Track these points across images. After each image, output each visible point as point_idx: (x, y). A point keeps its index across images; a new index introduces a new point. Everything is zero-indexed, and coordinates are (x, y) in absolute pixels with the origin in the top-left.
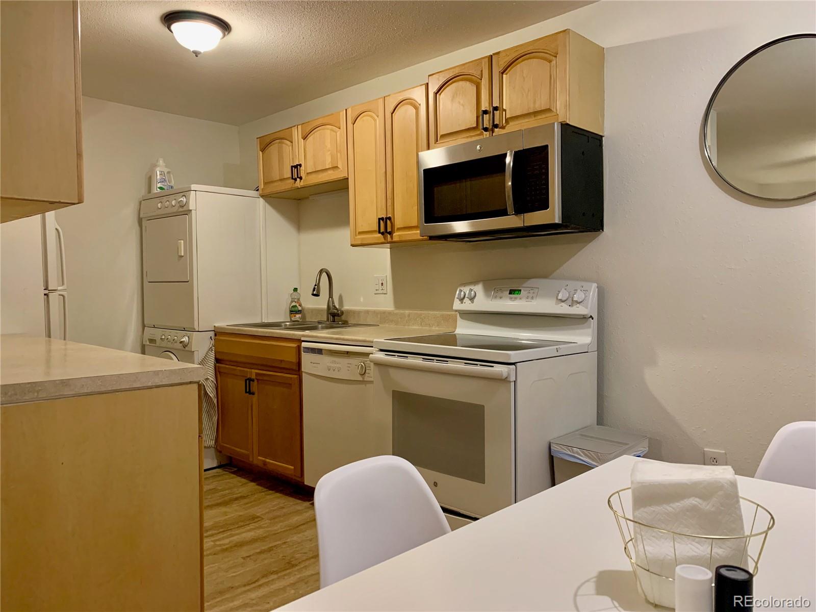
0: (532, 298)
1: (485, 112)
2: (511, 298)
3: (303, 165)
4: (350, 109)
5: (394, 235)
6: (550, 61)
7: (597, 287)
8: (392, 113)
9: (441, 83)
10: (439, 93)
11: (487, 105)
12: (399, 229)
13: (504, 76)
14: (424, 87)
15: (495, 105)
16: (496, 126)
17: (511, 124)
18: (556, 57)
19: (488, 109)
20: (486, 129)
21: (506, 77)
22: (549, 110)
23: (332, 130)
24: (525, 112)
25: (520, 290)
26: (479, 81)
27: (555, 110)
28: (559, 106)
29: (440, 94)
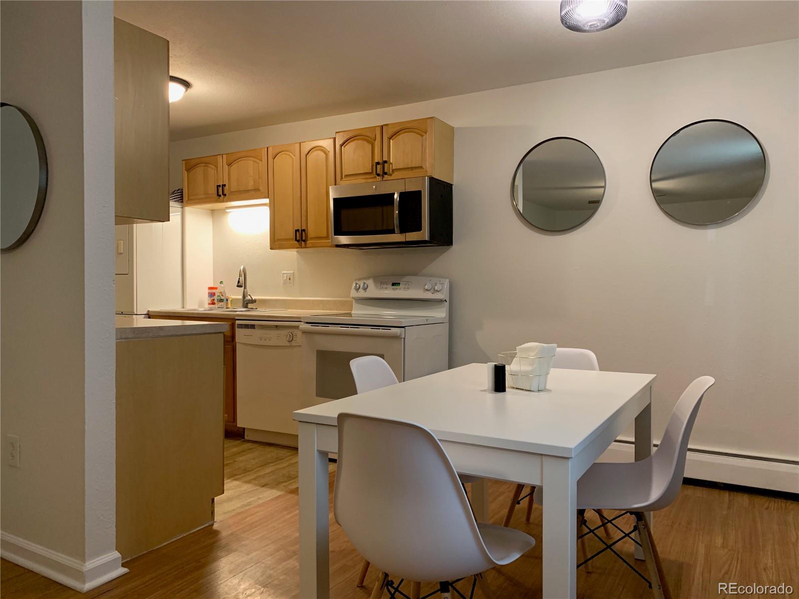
0: (408, 288)
1: (378, 163)
2: (393, 289)
3: (227, 185)
4: (271, 148)
5: (308, 242)
6: (422, 136)
7: (449, 282)
8: (306, 155)
9: (345, 139)
10: (344, 145)
11: (379, 159)
12: (312, 238)
13: (391, 141)
14: (332, 140)
15: (384, 160)
16: (386, 174)
17: (396, 173)
18: (426, 133)
19: (380, 161)
20: (378, 175)
21: (393, 142)
22: (421, 167)
23: (254, 161)
24: (406, 167)
25: (399, 284)
26: (374, 142)
27: (424, 167)
28: (427, 165)
29: (345, 147)
